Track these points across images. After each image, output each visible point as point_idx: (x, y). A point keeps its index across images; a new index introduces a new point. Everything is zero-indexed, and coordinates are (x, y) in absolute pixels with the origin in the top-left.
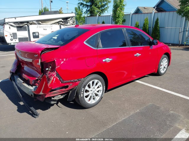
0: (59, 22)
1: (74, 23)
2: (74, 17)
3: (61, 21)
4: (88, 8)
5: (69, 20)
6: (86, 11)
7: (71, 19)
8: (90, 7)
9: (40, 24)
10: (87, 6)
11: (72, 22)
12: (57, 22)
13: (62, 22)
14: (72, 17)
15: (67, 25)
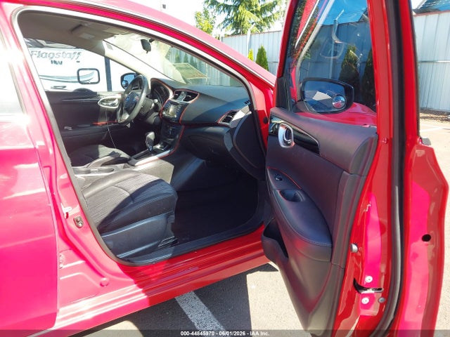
4: (229, 15)
6: (224, 21)
8: (235, 10)
9: (42, 46)
10: (227, 8)
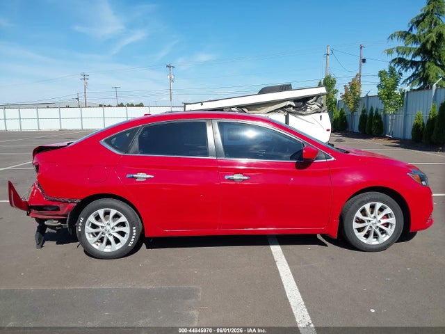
0: (285, 107)
1: (321, 107)
2: (323, 95)
3: (290, 106)
4: (416, 70)
5: (309, 102)
6: (412, 76)
7: (315, 101)
8: (423, 66)
10: (414, 64)
11: (317, 107)
12: (282, 108)
13: (294, 107)
14: (318, 96)
15: (304, 113)
